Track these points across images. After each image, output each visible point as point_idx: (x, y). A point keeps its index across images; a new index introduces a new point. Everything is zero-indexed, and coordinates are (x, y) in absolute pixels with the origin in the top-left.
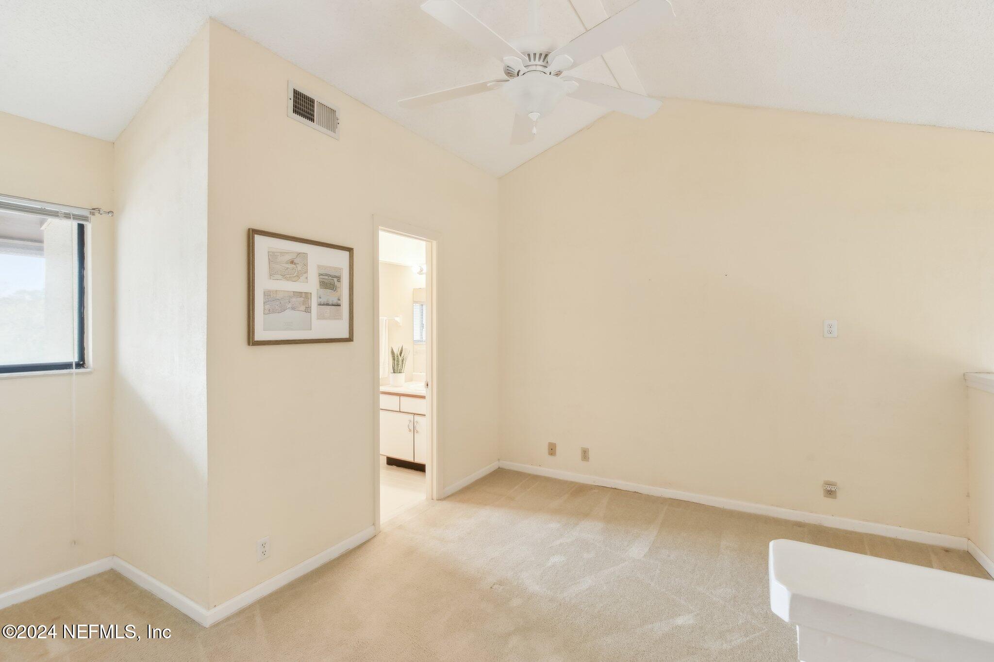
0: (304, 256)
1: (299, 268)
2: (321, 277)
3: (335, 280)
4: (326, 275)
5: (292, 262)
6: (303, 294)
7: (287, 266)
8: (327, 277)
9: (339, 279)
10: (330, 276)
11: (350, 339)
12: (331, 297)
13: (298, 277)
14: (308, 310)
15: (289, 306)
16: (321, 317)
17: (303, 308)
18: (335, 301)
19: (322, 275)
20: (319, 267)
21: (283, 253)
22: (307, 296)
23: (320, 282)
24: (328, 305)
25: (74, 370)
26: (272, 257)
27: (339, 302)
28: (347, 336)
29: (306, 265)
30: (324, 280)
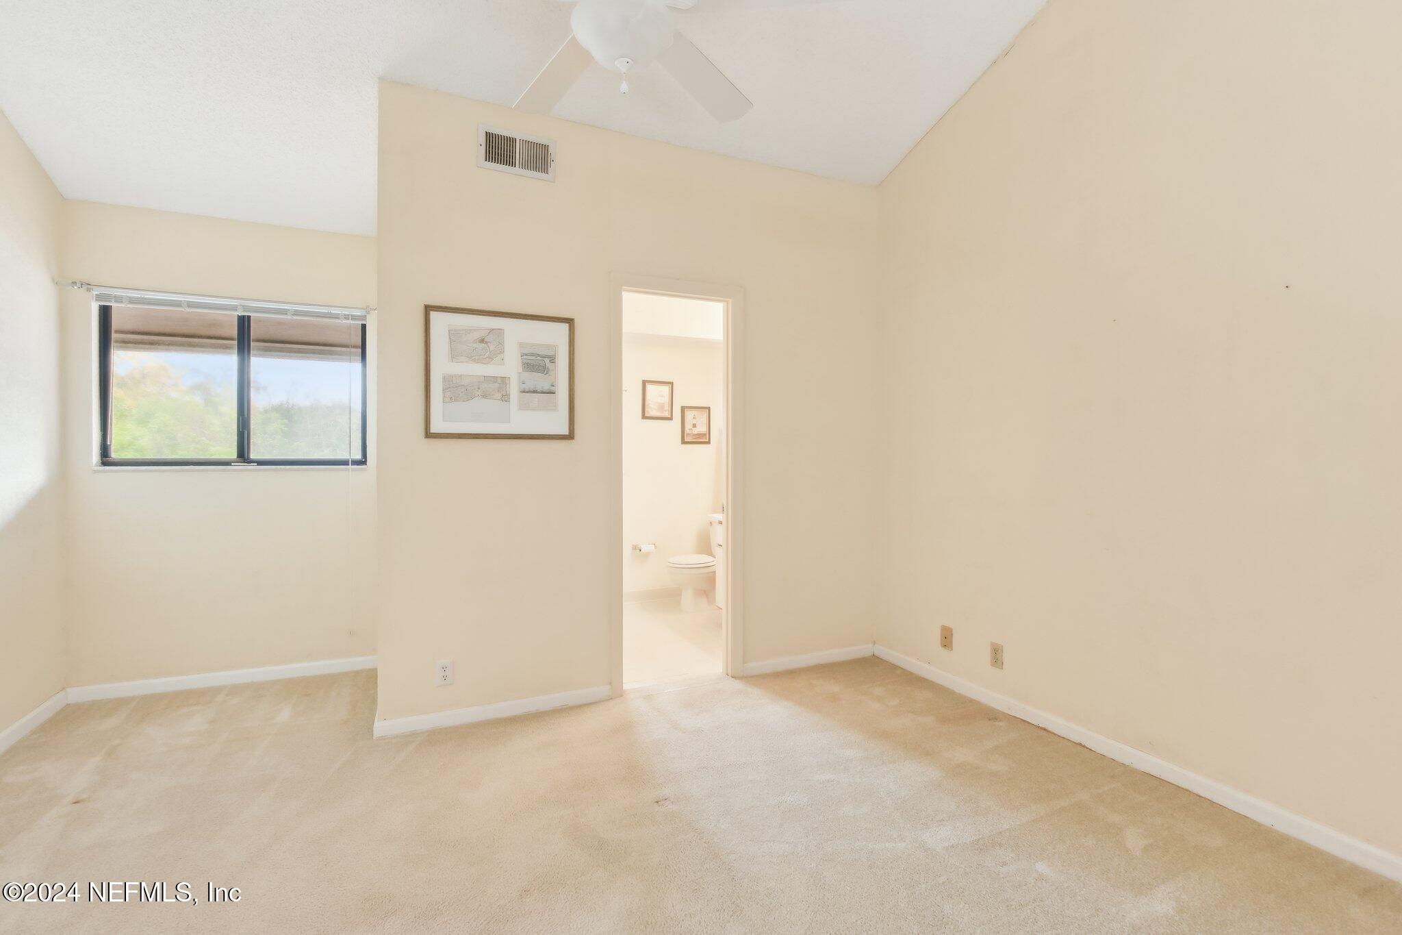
0: (500, 332)
1: (492, 347)
2: (525, 357)
3: (547, 360)
4: (532, 354)
5: (482, 341)
6: (499, 380)
7: (475, 345)
8: (533, 358)
9: (552, 359)
10: (539, 355)
11: (570, 436)
12: (541, 381)
13: (491, 358)
14: (505, 398)
15: (479, 393)
16: (523, 407)
17: (498, 396)
18: (547, 387)
19: (526, 355)
20: (521, 345)
21: (469, 331)
22: (504, 381)
23: (524, 364)
24: (535, 392)
25: (350, 467)
26: (454, 336)
27: (552, 388)
28: (566, 432)
29: (501, 344)
30: (529, 361)
